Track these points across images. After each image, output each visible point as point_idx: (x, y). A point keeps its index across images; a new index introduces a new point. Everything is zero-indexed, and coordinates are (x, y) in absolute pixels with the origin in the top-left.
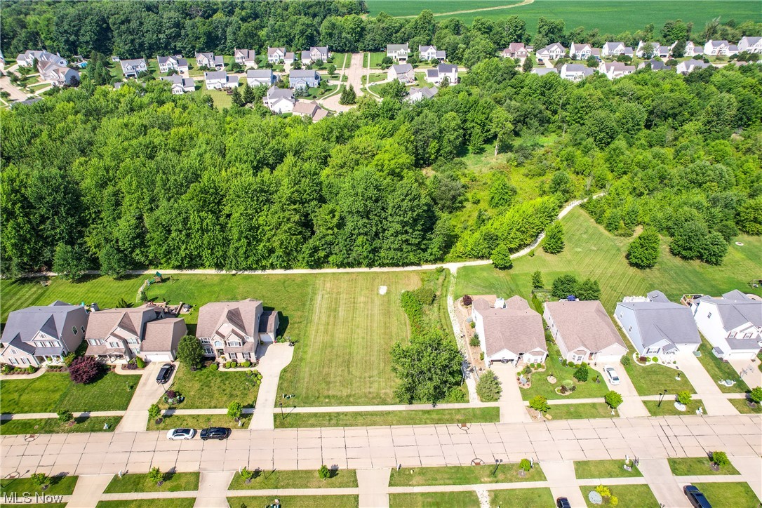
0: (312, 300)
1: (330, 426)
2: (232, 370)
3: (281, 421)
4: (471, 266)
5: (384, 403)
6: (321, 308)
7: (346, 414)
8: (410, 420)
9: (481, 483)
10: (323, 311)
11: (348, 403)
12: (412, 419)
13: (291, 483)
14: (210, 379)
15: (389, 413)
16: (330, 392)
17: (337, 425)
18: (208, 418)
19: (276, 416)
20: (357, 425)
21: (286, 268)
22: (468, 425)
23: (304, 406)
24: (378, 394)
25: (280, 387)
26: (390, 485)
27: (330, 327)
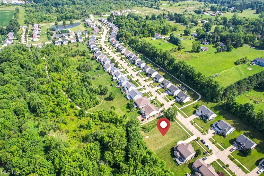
1: (186, 128)
3: (192, 135)
9: (178, 109)
11: (181, 127)
16: (181, 131)
18: (202, 145)
20: (183, 125)
23: (187, 133)
24: (176, 124)
25: (187, 139)
26: (187, 117)
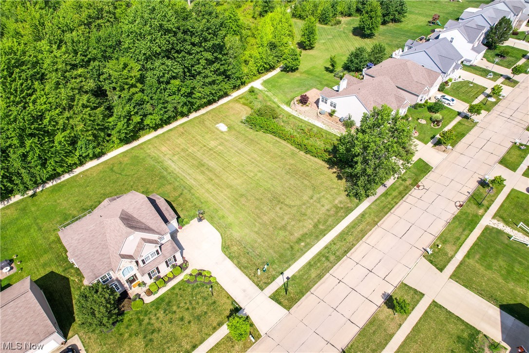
0: (166, 169)
1: (334, 264)
2: (163, 291)
3: (286, 298)
4: (269, 79)
5: (349, 211)
6: (184, 171)
7: (333, 242)
8: (384, 209)
9: (482, 216)
10: (190, 172)
11: (323, 233)
12: (384, 207)
13: (374, 347)
14: (146, 320)
15: (363, 215)
16: (296, 235)
17: (339, 259)
19: (275, 297)
20: (353, 245)
21: (97, 156)
22: (420, 183)
23: (290, 266)
24: (336, 207)
26: (441, 270)
27: (217, 181)
